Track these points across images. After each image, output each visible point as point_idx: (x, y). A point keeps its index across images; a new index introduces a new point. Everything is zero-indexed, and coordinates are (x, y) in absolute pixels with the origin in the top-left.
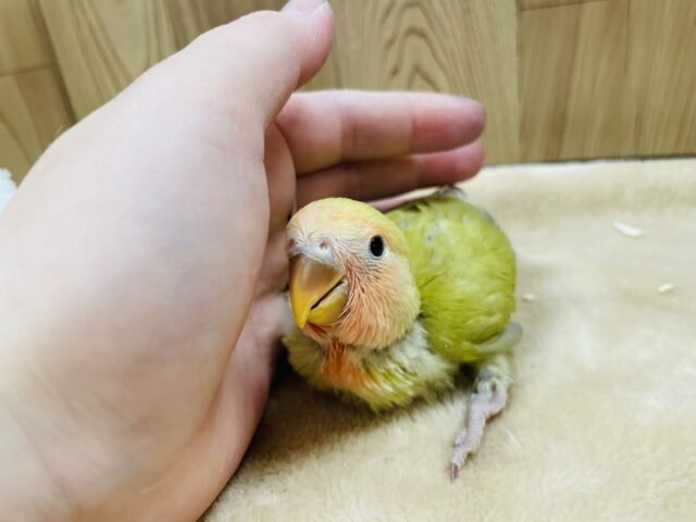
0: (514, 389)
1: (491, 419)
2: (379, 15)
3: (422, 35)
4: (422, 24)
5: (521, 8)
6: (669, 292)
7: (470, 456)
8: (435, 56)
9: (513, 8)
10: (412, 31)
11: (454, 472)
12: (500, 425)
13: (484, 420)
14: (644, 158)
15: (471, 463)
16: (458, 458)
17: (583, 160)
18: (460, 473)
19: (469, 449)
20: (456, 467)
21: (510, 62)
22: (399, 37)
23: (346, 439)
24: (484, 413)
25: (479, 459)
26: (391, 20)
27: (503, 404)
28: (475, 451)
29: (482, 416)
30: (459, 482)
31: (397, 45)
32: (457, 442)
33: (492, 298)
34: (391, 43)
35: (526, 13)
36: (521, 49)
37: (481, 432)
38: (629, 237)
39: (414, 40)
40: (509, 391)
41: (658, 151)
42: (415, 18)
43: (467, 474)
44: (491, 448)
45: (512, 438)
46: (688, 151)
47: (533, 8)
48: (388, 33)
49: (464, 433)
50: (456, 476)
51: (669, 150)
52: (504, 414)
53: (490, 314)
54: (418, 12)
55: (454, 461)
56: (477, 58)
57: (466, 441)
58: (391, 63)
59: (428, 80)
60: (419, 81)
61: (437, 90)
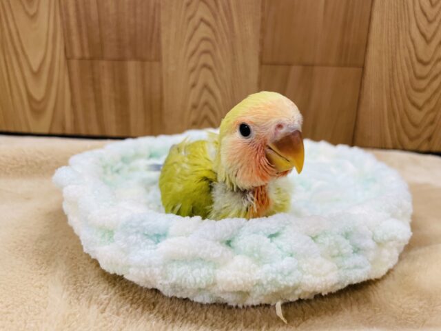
2: (188, 55)
3: (210, 68)
4: (210, 63)
5: (261, 63)
10: (205, 66)
26: (194, 58)
34: (193, 70)
39: (205, 70)
48: (191, 65)
58: (191, 81)
59: (211, 92)
60: (206, 92)
61: (216, 98)
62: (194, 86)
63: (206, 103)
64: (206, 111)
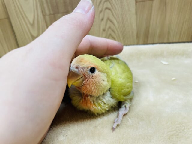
0: (131, 107)
1: (124, 115)
2: (98, 4)
3: (110, 9)
4: (110, 6)
5: (136, 2)
6: (174, 80)
7: (118, 125)
8: (113, 15)
9: (134, 2)
10: (107, 8)
11: (113, 129)
12: (127, 116)
13: (122, 116)
14: (169, 43)
15: (118, 127)
16: (115, 125)
17: (153, 44)
18: (115, 130)
19: (118, 123)
20: (114, 128)
21: (134, 17)
22: (104, 10)
23: (85, 121)
24: (122, 113)
25: (121, 126)
26: (101, 5)
27: (128, 111)
28: (120, 123)
29: (122, 114)
30: (114, 132)
31: (103, 12)
32: (115, 121)
33: (128, 84)
34: (101, 12)
35: (138, 3)
36: (136, 13)
37: (122, 119)
38: (165, 65)
39: (107, 11)
40: (130, 108)
41: (174, 41)
42: (108, 5)
43: (117, 130)
44: (124, 123)
45: (130, 120)
46: (182, 41)
47: (140, 2)
48: (100, 9)
49: (117, 119)
50: (114, 131)
51: (177, 41)
52: (128, 114)
53: (128, 88)
54: (108, 3)
55: (114, 126)
56: (125, 16)
57: (117, 121)
58: (101, 17)
59: (112, 22)
60: (109, 22)
61: (114, 25)
62: (102, 20)
63: (110, 28)
64: (110, 31)
